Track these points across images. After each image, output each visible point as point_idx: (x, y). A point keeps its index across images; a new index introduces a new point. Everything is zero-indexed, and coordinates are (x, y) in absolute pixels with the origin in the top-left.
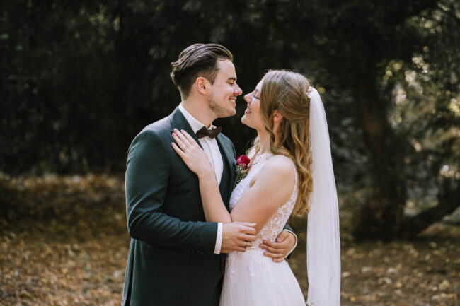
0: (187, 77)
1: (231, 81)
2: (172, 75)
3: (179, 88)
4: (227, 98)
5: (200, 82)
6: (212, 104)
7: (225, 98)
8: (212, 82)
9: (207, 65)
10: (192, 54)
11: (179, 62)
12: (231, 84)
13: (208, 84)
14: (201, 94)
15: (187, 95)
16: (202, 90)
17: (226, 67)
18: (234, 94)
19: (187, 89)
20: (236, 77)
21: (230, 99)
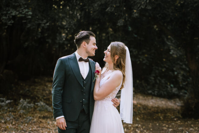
0: (79, 41)
1: (94, 44)
2: (75, 41)
3: (77, 45)
4: (92, 50)
5: (84, 43)
6: (87, 51)
7: (91, 50)
8: (88, 44)
9: (86, 38)
10: (82, 34)
11: (77, 36)
12: (94, 45)
13: (86, 44)
14: (84, 47)
15: (79, 47)
16: (84, 46)
17: (93, 39)
18: (95, 49)
19: (79, 45)
20: (96, 43)
21: (93, 50)
